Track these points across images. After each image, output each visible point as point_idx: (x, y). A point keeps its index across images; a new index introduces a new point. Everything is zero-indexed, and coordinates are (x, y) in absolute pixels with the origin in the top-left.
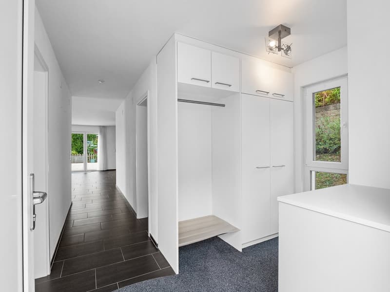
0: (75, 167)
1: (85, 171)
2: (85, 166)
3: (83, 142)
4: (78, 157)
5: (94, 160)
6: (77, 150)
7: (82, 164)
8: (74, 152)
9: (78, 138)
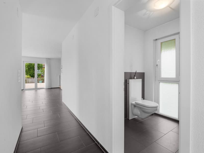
0: (28, 86)
1: (36, 89)
2: (36, 86)
3: (34, 70)
4: (31, 80)
5: (41, 81)
6: (30, 75)
7: (34, 84)
8: (29, 76)
9: (31, 68)
